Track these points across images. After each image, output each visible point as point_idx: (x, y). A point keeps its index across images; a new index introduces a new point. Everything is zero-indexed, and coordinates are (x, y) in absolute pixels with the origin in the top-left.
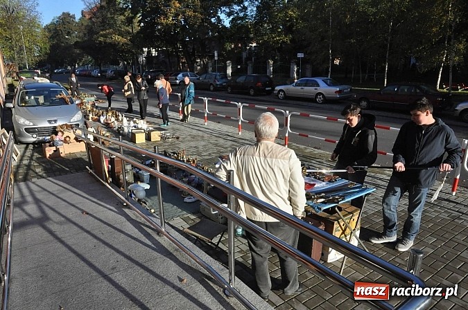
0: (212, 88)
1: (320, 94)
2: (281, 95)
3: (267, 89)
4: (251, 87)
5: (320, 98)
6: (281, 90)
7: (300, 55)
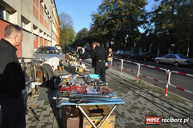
0: (129, 57)
1: (176, 62)
2: (158, 62)
3: (152, 59)
4: (145, 58)
5: (176, 64)
6: (158, 59)
7: (173, 45)
